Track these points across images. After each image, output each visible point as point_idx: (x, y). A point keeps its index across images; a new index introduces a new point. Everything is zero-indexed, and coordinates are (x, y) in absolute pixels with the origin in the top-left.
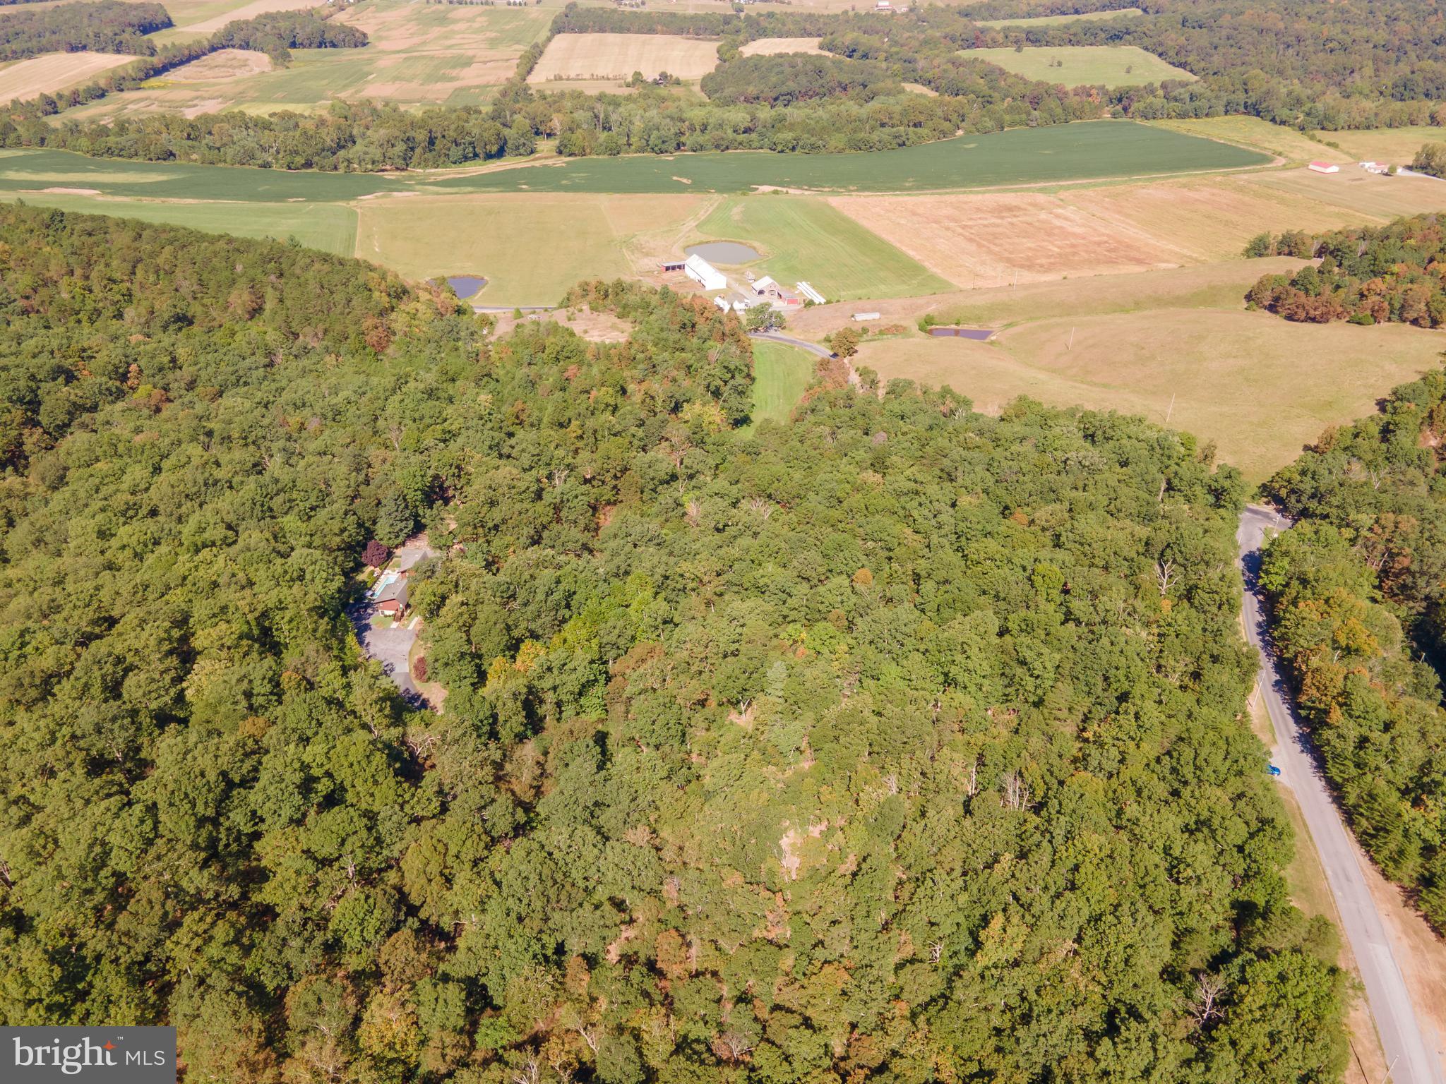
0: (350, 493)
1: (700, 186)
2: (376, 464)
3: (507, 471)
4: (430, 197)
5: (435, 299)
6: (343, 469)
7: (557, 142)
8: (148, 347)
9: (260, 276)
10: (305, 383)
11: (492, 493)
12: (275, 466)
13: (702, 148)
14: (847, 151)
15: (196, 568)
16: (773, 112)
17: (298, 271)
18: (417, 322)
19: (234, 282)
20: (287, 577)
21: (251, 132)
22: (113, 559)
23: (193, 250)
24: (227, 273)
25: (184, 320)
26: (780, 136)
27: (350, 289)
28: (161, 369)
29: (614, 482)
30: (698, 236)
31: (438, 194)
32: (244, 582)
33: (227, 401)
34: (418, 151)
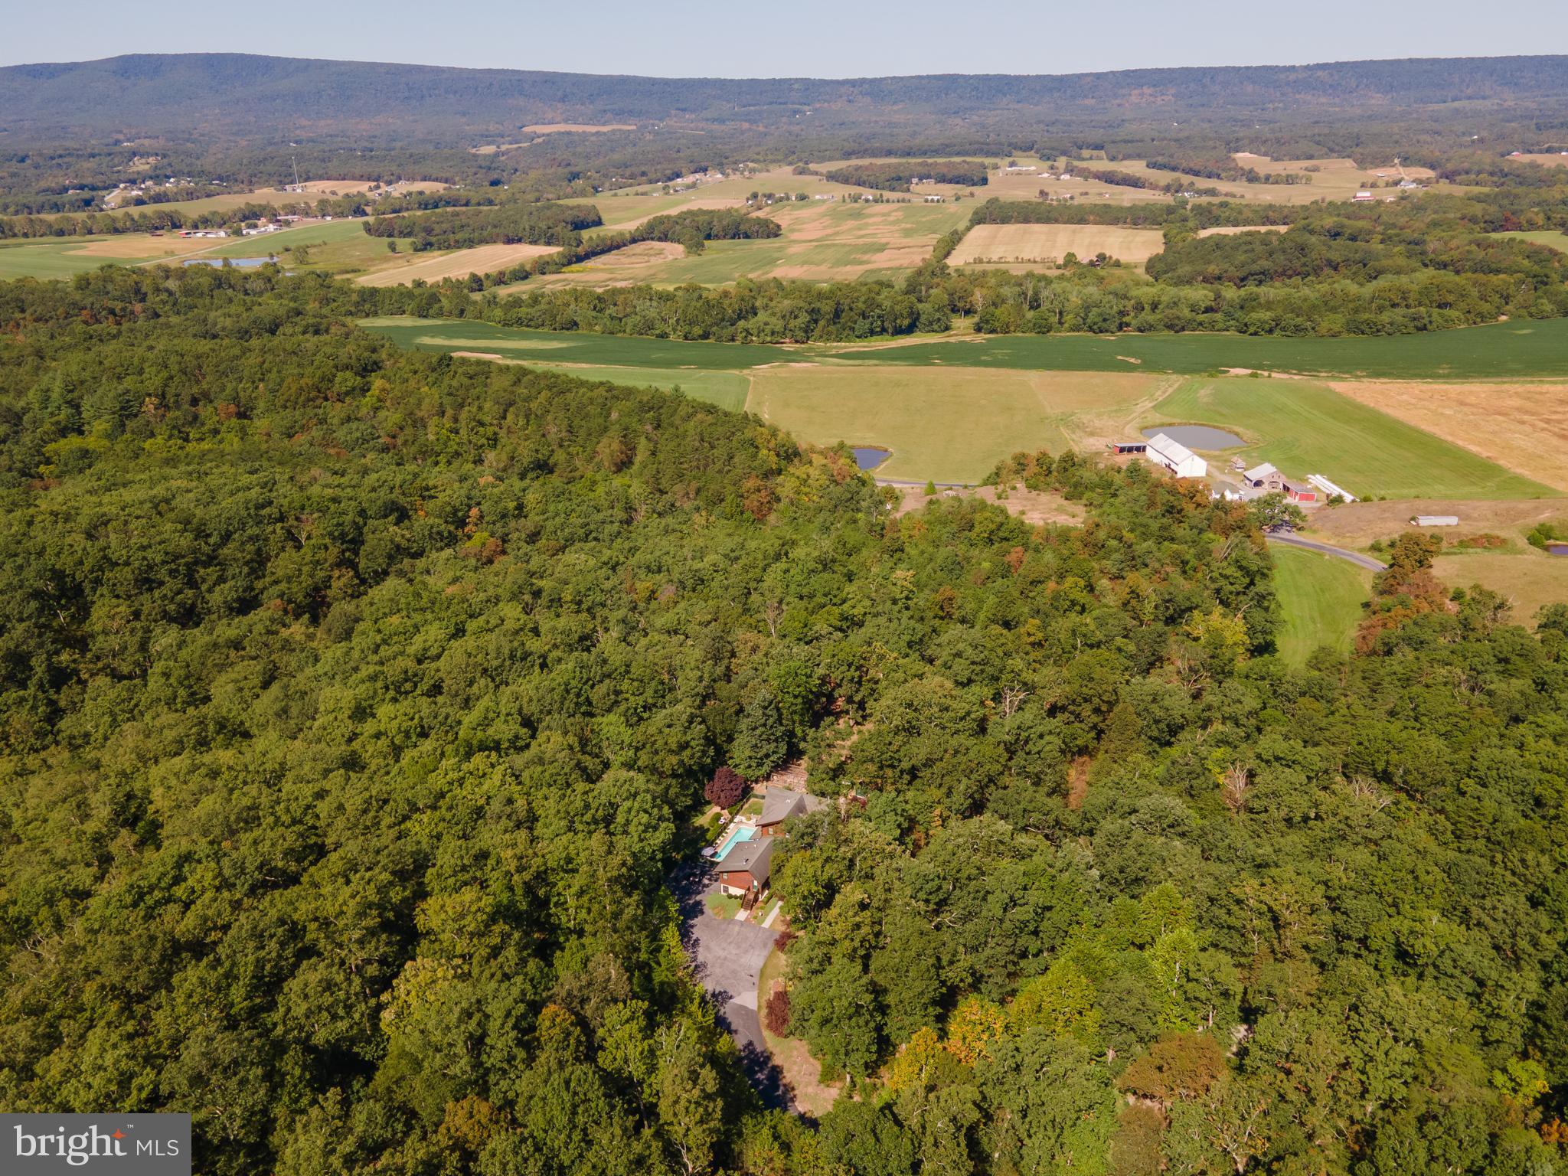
0: (700, 689)
1: (1152, 365)
2: (743, 655)
3: (935, 684)
4: (829, 368)
5: (831, 466)
6: (698, 653)
7: (976, 319)
8: (495, 490)
9: (635, 425)
10: (666, 543)
11: (912, 714)
12: (608, 643)
13: (1152, 327)
14: (1345, 335)
15: (461, 782)
16: (1242, 292)
17: (678, 422)
18: (807, 490)
19: (606, 429)
20: (588, 817)
21: (655, 304)
22: (360, 751)
23: (570, 396)
24: (601, 420)
25: (543, 467)
26: (1254, 315)
27: (734, 443)
28: (504, 516)
29: (1095, 719)
30: (1157, 418)
31: (838, 365)
32: (523, 815)
33: (570, 557)
34: (822, 323)
